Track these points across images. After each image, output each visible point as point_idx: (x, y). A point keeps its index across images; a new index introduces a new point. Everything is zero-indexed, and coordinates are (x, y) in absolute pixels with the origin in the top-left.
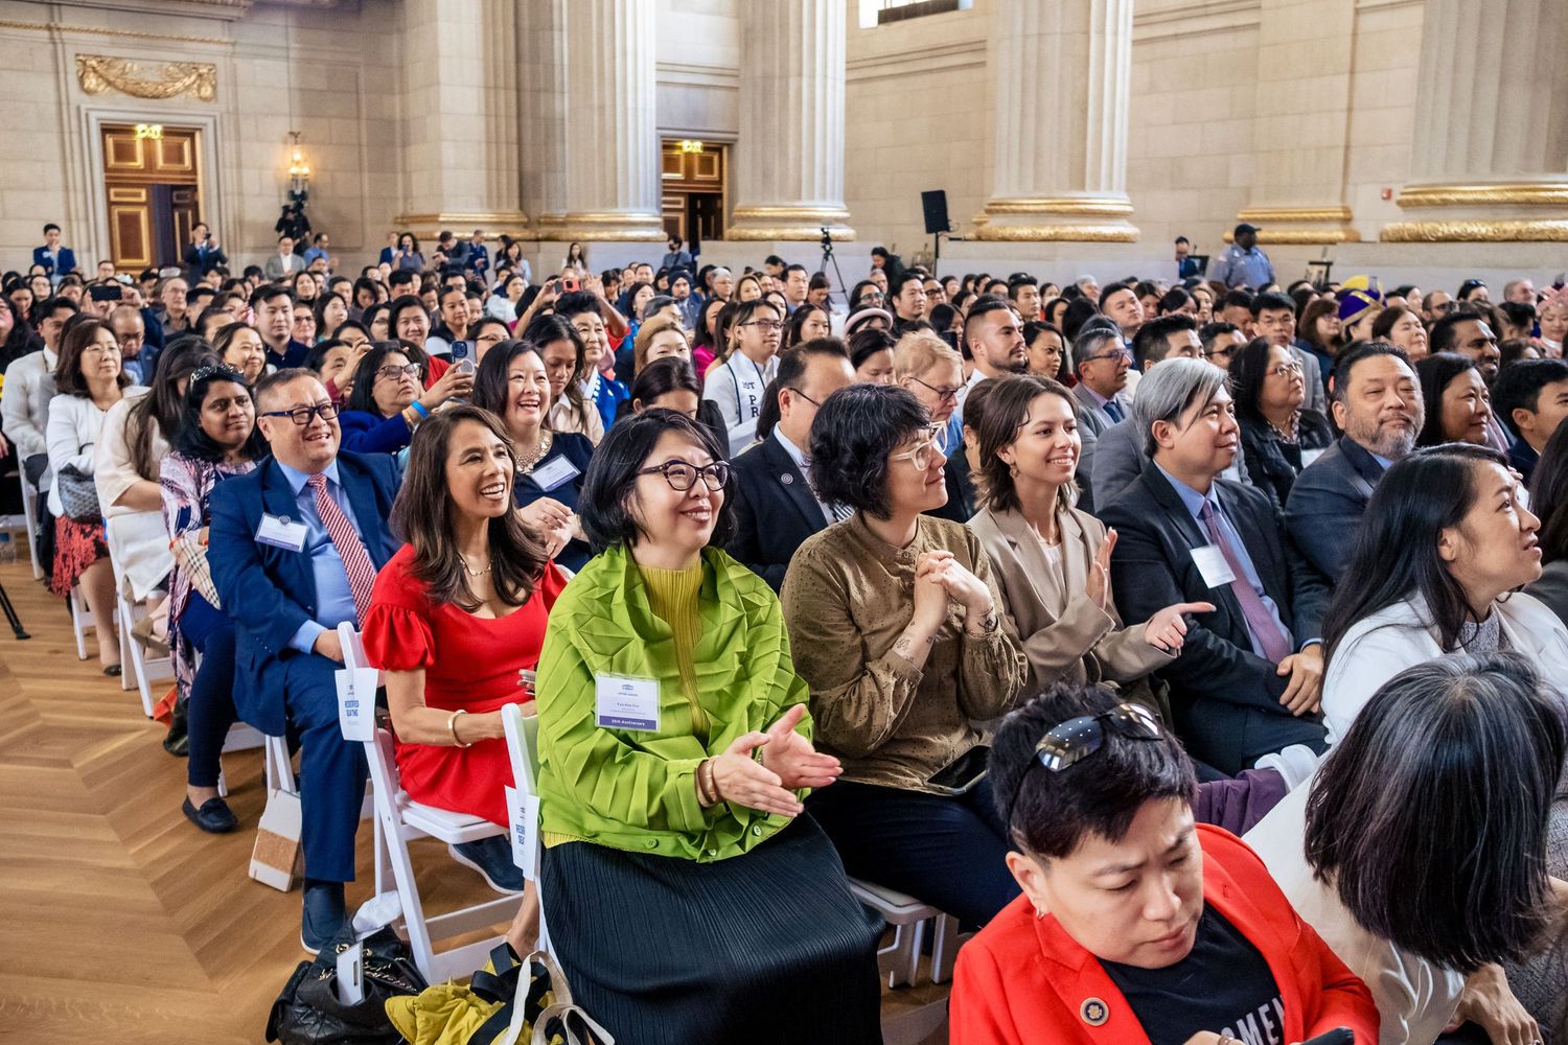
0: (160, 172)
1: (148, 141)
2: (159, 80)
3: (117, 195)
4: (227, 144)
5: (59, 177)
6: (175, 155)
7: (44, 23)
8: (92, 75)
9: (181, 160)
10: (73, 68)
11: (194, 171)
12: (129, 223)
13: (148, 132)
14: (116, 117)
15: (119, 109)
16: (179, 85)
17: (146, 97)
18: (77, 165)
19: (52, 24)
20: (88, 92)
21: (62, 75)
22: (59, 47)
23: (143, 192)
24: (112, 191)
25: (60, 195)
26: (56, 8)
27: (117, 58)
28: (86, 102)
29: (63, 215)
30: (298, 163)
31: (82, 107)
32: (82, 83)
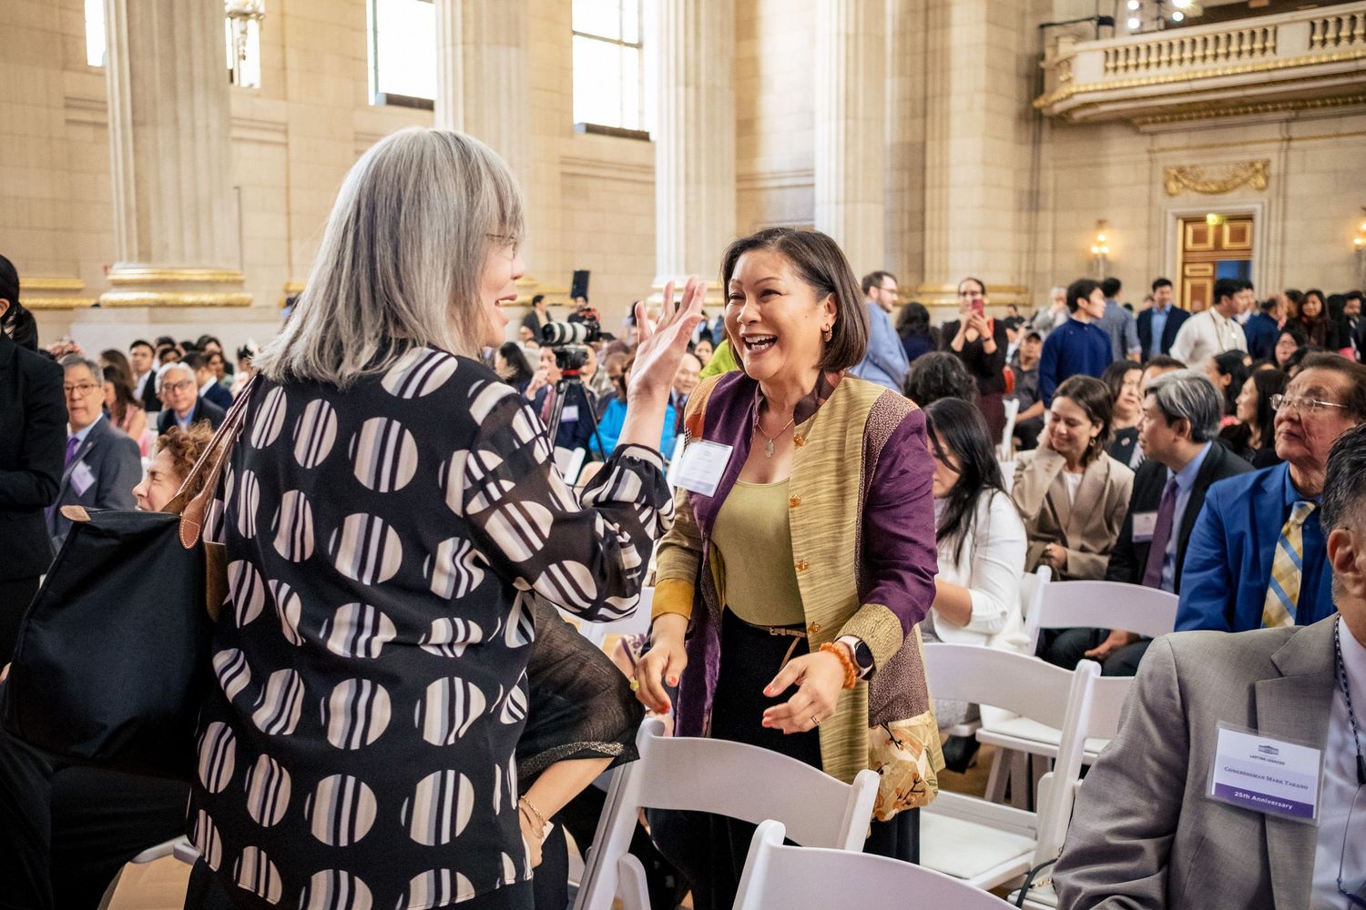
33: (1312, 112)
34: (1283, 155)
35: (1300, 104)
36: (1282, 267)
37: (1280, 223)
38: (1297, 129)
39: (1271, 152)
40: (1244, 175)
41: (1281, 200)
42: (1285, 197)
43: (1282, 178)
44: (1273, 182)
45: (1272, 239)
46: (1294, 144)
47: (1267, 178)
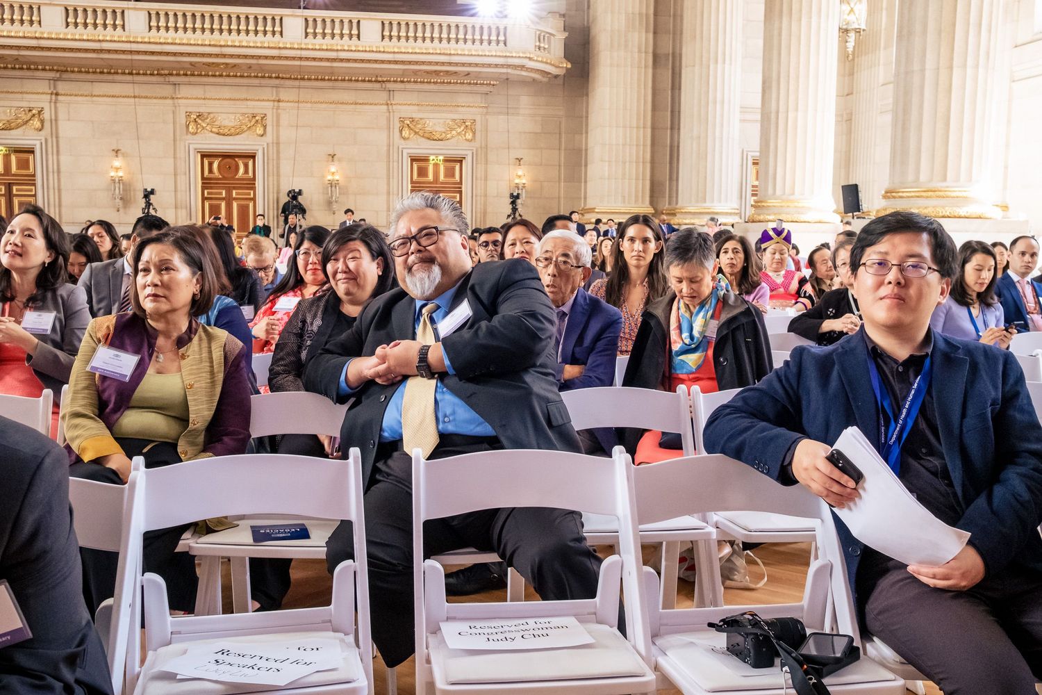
0: (442, 183)
1: (435, 165)
2: (444, 130)
4: (479, 166)
5: (385, 187)
6: (449, 173)
7: (385, 102)
8: (407, 129)
9: (453, 175)
10: (397, 125)
11: (461, 183)
13: (436, 160)
14: (419, 152)
15: (420, 147)
16: (454, 132)
17: (436, 140)
18: (395, 180)
19: (389, 102)
20: (405, 138)
21: (391, 130)
22: (391, 113)
25: (384, 197)
26: (392, 93)
27: (421, 119)
28: (402, 144)
29: (385, 209)
30: (520, 177)
31: (401, 147)
32: (401, 134)
33: (73, 76)
34: (53, 104)
35: (63, 68)
36: (59, 190)
37: (55, 157)
38: (62, 87)
39: (43, 102)
40: (26, 118)
41: (54, 139)
42: (57, 137)
43: (54, 122)
44: (47, 125)
45: (51, 170)
46: (60, 98)
47: (42, 122)
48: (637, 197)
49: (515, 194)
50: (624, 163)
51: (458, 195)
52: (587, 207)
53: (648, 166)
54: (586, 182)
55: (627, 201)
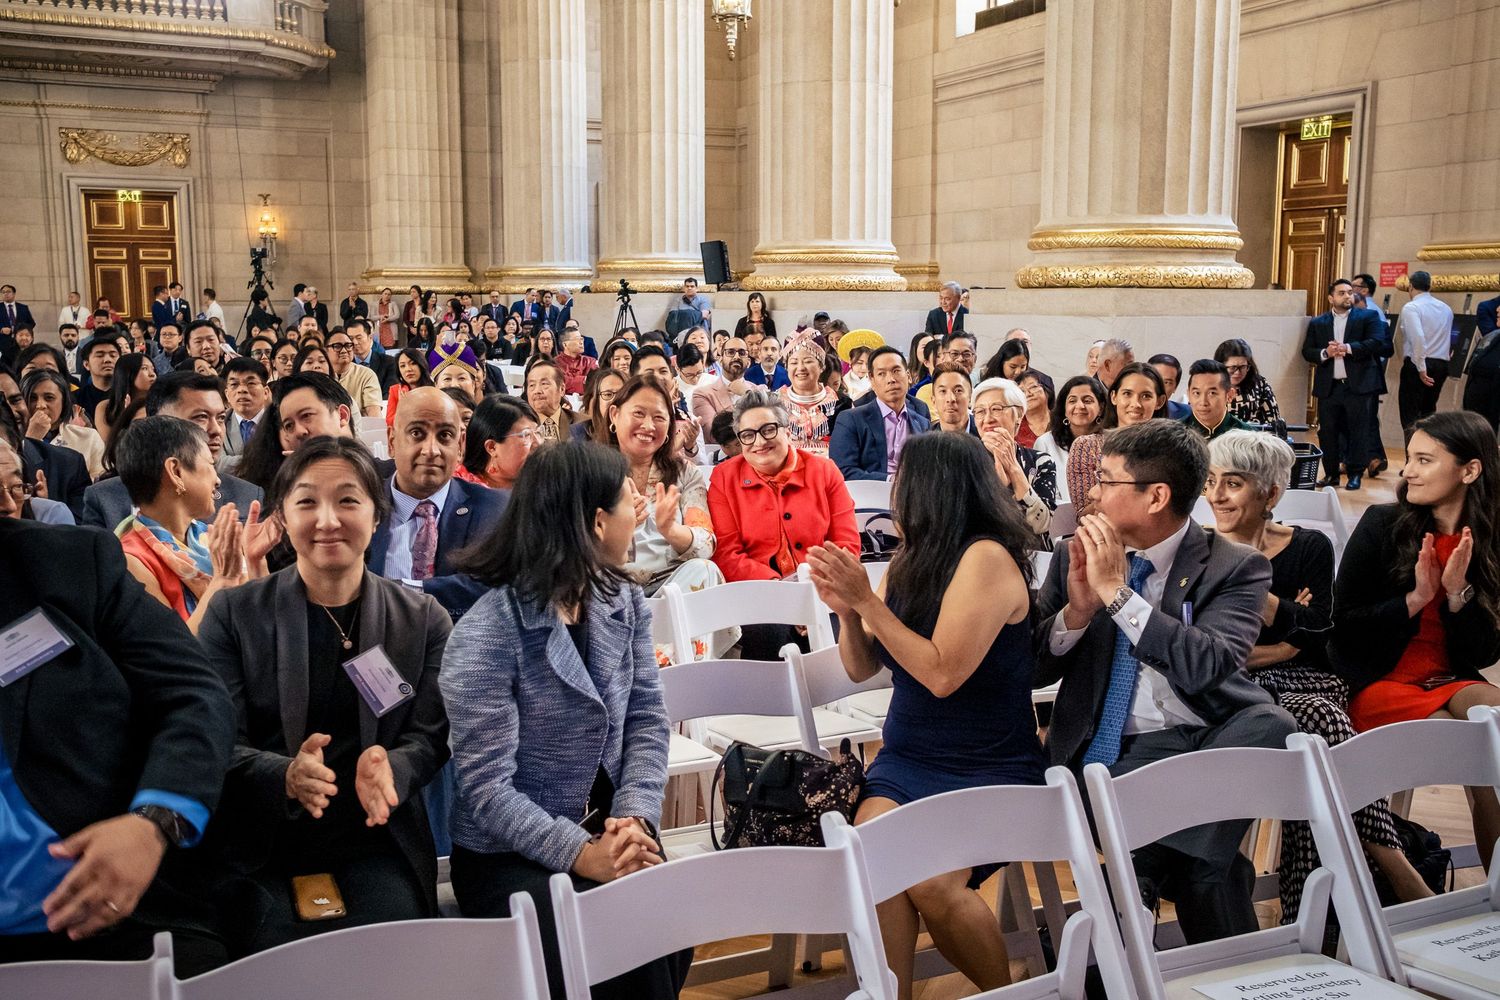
0: (141, 232)
1: (129, 205)
2: (137, 149)
3: (99, 253)
4: (200, 206)
5: (45, 239)
6: (153, 216)
7: (30, 101)
8: (73, 145)
9: (161, 222)
10: (56, 139)
11: (172, 231)
12: (111, 279)
13: (128, 196)
14: (98, 183)
15: (100, 176)
16: (154, 153)
17: (124, 164)
18: (60, 227)
19: (37, 101)
20: (71, 161)
21: (46, 147)
22: (45, 121)
23: (125, 251)
24: (95, 250)
25: (44, 254)
26: (42, 87)
27: (98, 131)
28: (68, 169)
29: (46, 272)
30: (267, 223)
31: (64, 175)
32: (65, 154)
48: (443, 252)
49: (259, 250)
50: (422, 202)
51: (169, 252)
52: (373, 269)
53: (459, 207)
54: (370, 230)
55: (429, 259)
